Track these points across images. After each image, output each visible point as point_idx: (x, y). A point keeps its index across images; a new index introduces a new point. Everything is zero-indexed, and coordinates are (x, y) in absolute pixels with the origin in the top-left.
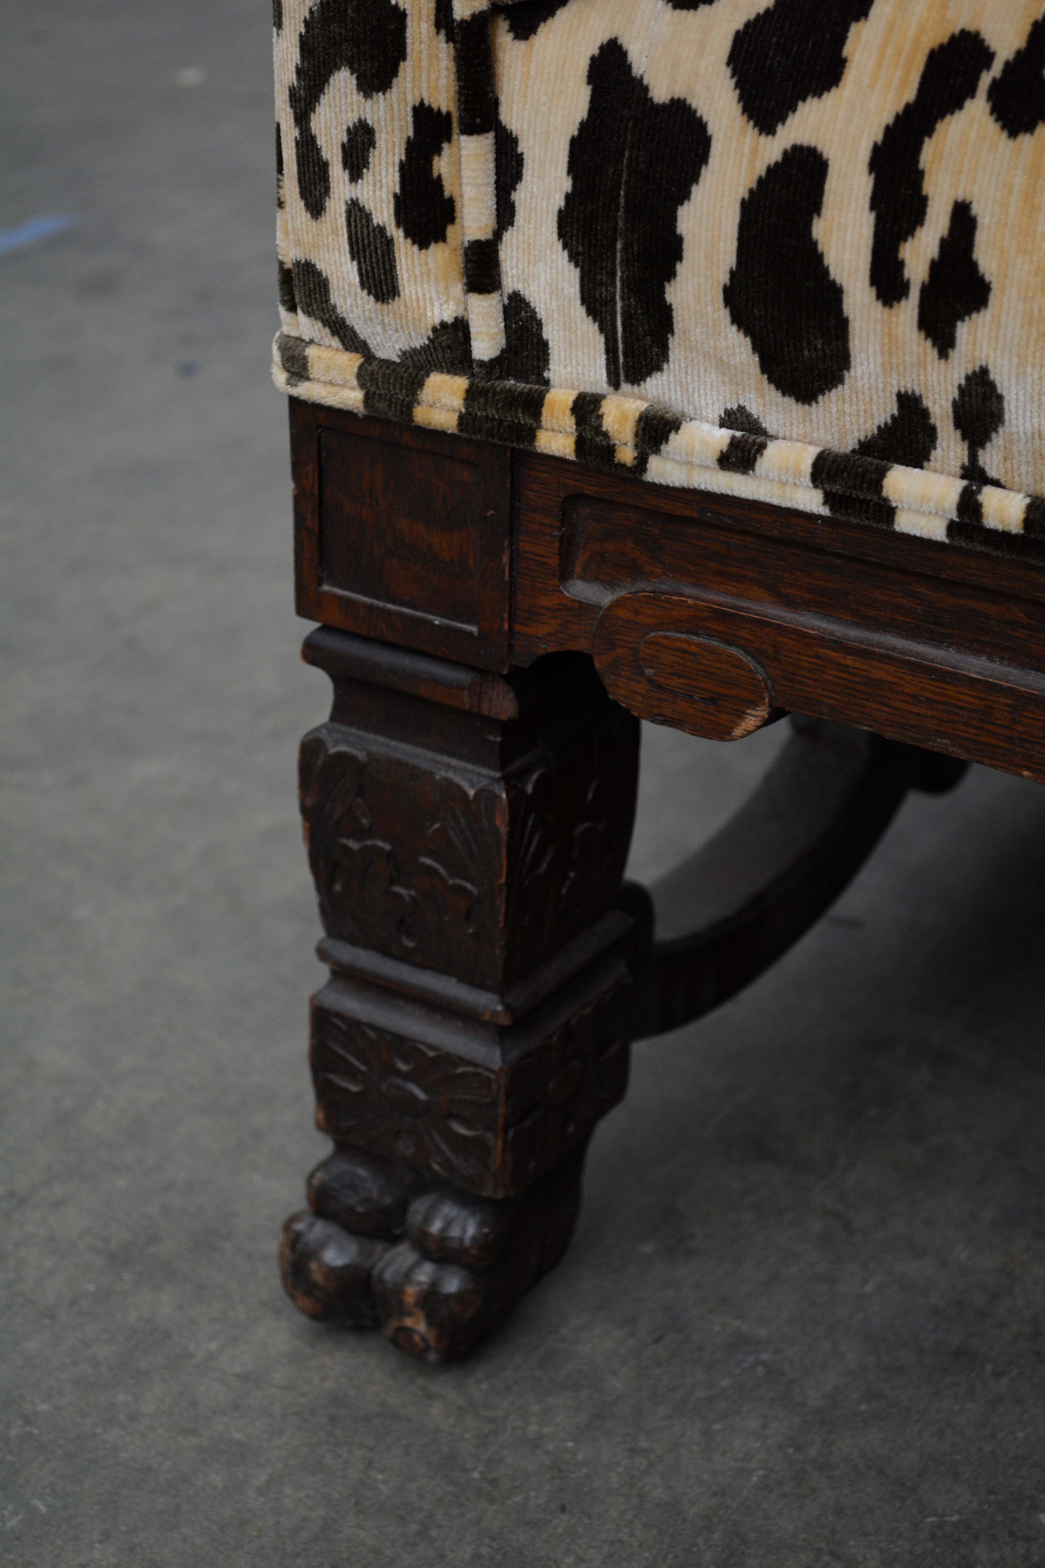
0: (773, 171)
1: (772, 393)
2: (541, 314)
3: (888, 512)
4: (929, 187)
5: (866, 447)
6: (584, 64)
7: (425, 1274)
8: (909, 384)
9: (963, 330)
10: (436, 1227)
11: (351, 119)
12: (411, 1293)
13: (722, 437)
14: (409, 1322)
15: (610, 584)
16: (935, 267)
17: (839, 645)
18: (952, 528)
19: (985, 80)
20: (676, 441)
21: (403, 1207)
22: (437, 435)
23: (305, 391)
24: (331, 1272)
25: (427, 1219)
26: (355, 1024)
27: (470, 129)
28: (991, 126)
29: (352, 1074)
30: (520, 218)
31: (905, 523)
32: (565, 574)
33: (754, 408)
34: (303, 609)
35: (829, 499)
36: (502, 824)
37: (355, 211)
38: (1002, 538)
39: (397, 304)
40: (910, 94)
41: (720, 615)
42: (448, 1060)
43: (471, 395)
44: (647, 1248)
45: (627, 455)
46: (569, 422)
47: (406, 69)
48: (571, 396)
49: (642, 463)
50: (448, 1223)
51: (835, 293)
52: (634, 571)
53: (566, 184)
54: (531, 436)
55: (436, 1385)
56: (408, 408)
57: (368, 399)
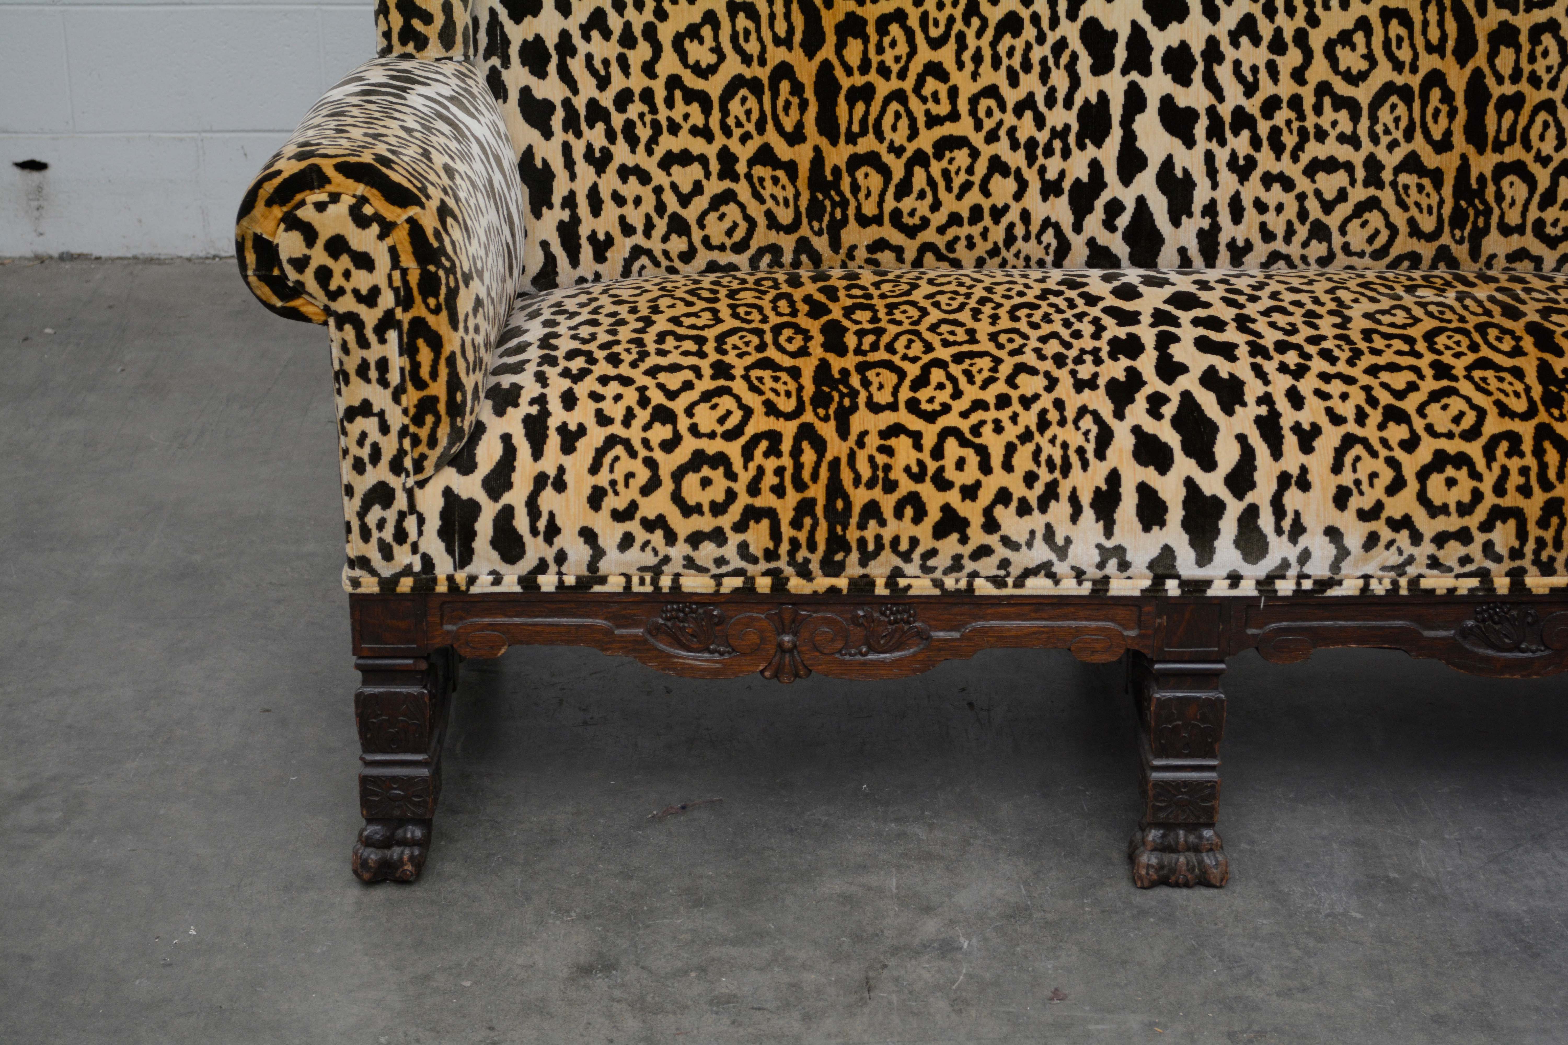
0: (500, 511)
1: (504, 564)
2: (433, 556)
3: (539, 587)
4: (541, 508)
5: (530, 573)
6: (440, 493)
7: (407, 852)
8: (541, 555)
9: (555, 540)
10: (409, 835)
11: (379, 517)
12: (406, 857)
13: (491, 578)
14: (406, 867)
15: (455, 624)
16: (546, 527)
17: (526, 625)
18: (557, 588)
19: (550, 482)
20: (478, 581)
21: (393, 834)
22: (403, 595)
23: (359, 591)
24: (375, 862)
25: (405, 833)
26: (378, 778)
27: (411, 513)
28: (554, 493)
29: (377, 794)
30: (425, 533)
31: (544, 589)
32: (442, 624)
33: (498, 569)
34: (354, 654)
35: (522, 587)
36: (427, 700)
37: (381, 541)
38: (570, 587)
39: (393, 562)
40: (532, 488)
41: (491, 625)
42: (410, 779)
43: (415, 582)
44: (443, 843)
45: (463, 588)
46: (446, 583)
47: (396, 502)
48: (444, 576)
49: (468, 589)
50: (413, 833)
51: (520, 537)
52: (462, 619)
53: (440, 523)
54: (434, 589)
55: (413, 888)
56: (394, 590)
57: (381, 589)
